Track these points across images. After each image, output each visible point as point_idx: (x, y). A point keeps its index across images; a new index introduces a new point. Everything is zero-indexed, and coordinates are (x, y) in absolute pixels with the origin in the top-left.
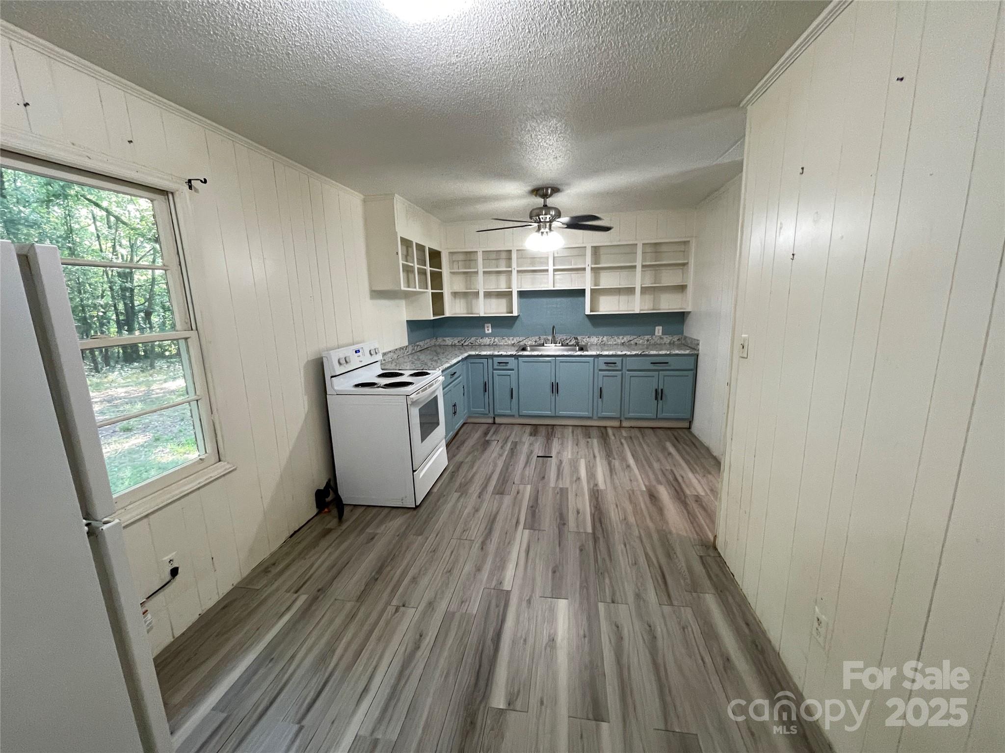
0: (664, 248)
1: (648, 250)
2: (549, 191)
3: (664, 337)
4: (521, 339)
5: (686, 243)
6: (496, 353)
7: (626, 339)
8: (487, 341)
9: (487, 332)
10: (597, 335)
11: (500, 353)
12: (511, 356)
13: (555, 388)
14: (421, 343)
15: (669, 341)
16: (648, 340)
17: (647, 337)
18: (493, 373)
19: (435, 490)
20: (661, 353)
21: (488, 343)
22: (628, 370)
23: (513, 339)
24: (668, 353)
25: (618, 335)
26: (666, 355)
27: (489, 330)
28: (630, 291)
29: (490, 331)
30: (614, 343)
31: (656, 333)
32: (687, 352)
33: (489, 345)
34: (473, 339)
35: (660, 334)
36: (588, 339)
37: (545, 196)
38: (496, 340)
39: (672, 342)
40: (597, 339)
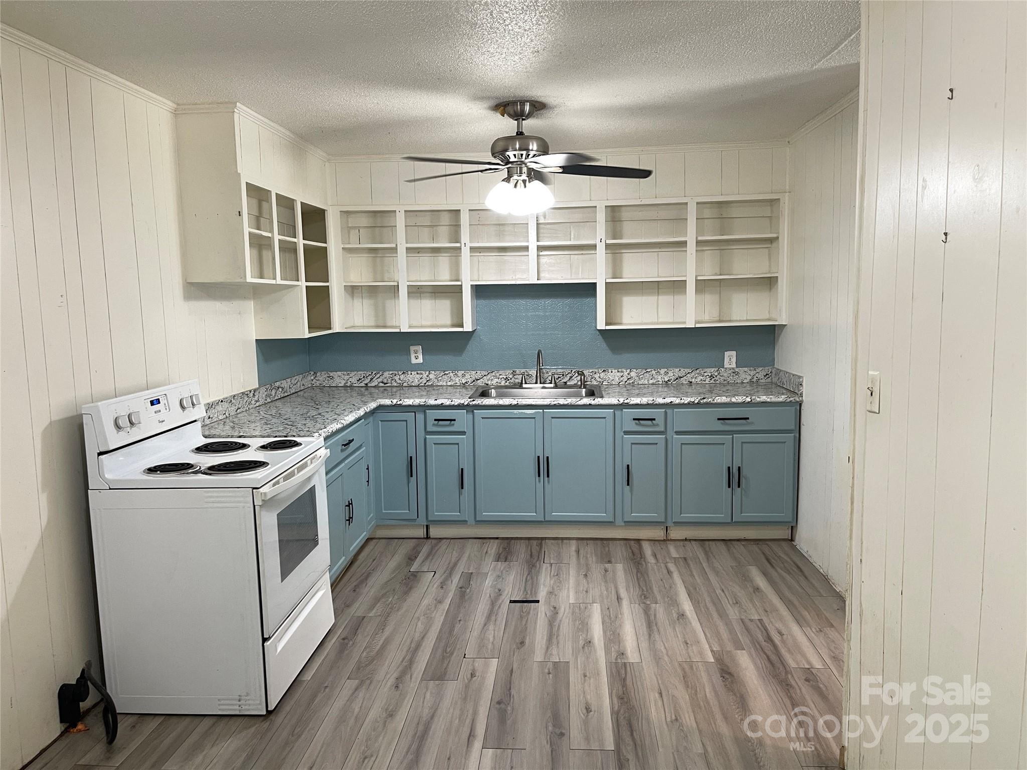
0: (735, 212)
1: (707, 213)
2: (527, 108)
3: (741, 370)
4: (480, 374)
5: (773, 203)
6: (432, 402)
7: (673, 373)
8: (413, 378)
9: (414, 361)
10: (618, 367)
11: (439, 402)
12: (460, 407)
13: (543, 467)
14: (285, 384)
15: (749, 378)
16: (712, 377)
17: (710, 371)
18: (425, 439)
19: (308, 676)
20: (734, 400)
21: (416, 383)
22: (677, 433)
23: (464, 375)
24: (748, 399)
25: (657, 367)
26: (743, 404)
27: (417, 357)
28: (678, 287)
29: (420, 360)
30: (651, 382)
31: (726, 365)
32: (782, 398)
33: (418, 386)
34: (386, 374)
35: (734, 365)
36: (602, 375)
37: (519, 116)
38: (432, 376)
39: (755, 380)
40: (620, 374)
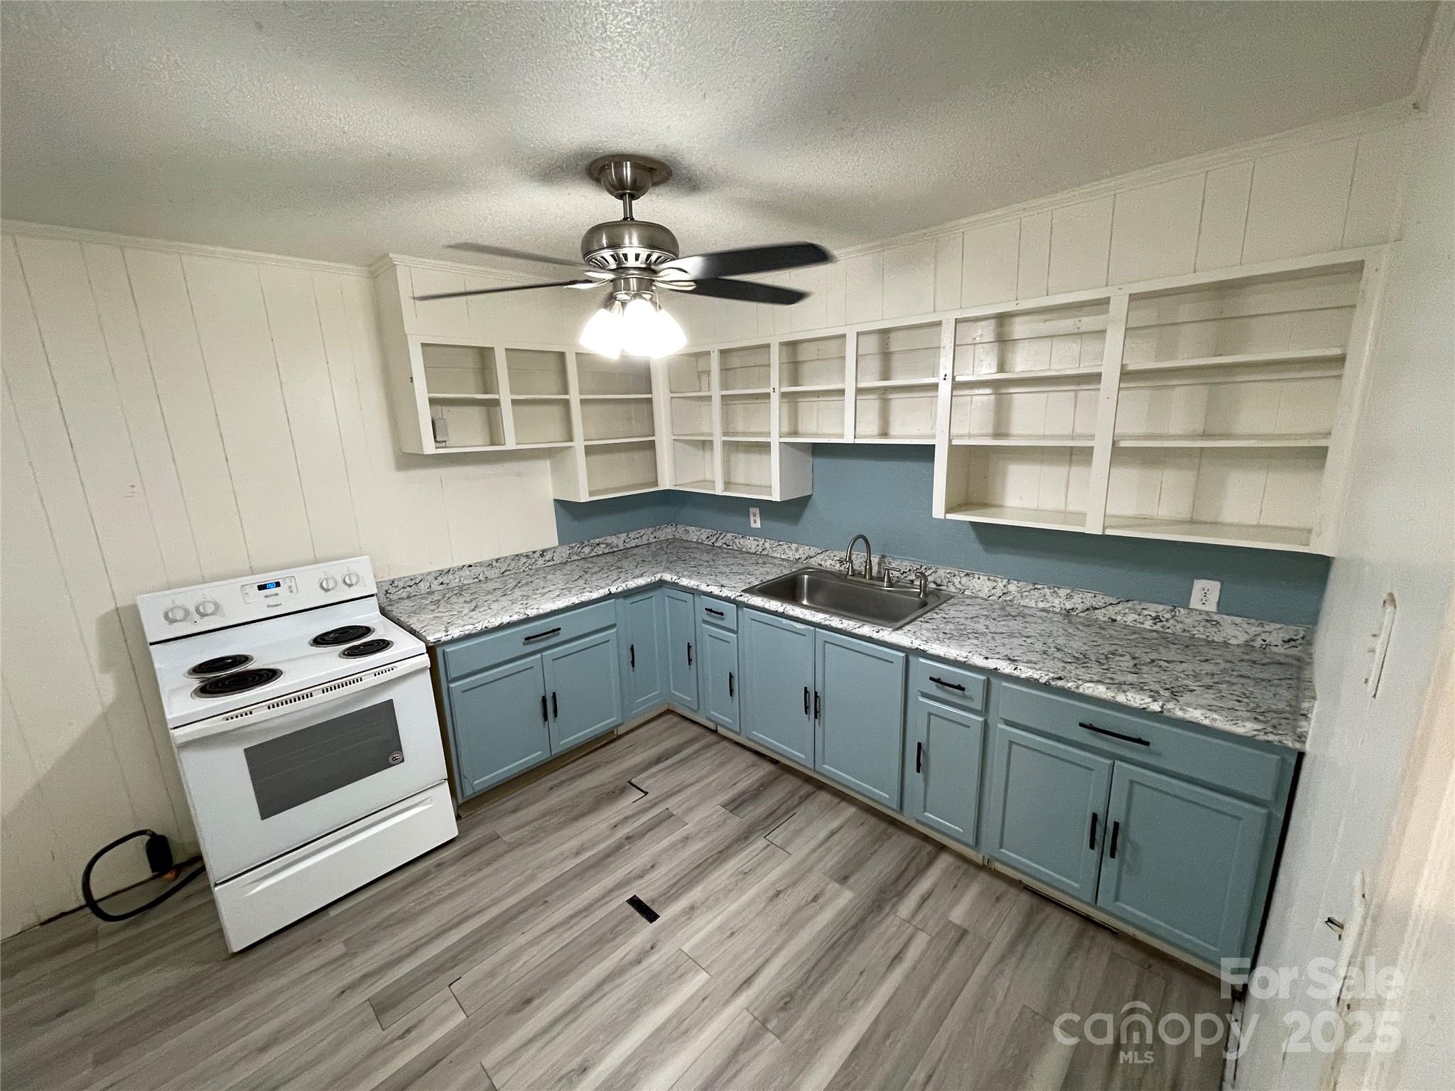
0: (1255, 302)
3: (1226, 620)
6: (704, 588)
7: (1080, 600)
8: (751, 544)
9: (753, 525)
10: (991, 573)
11: (709, 589)
12: (727, 599)
13: (813, 703)
15: (1242, 638)
16: (1157, 619)
17: (1153, 609)
20: (1121, 698)
21: (753, 550)
22: (1008, 723)
23: (797, 550)
24: (1156, 707)
26: (1142, 712)
27: (756, 523)
28: (1076, 455)
29: (758, 525)
30: (1041, 605)
31: (1195, 603)
32: (1246, 728)
34: (729, 535)
35: (1212, 607)
36: (964, 580)
37: (627, 192)
38: (767, 545)
39: (1258, 643)
40: (991, 584)
